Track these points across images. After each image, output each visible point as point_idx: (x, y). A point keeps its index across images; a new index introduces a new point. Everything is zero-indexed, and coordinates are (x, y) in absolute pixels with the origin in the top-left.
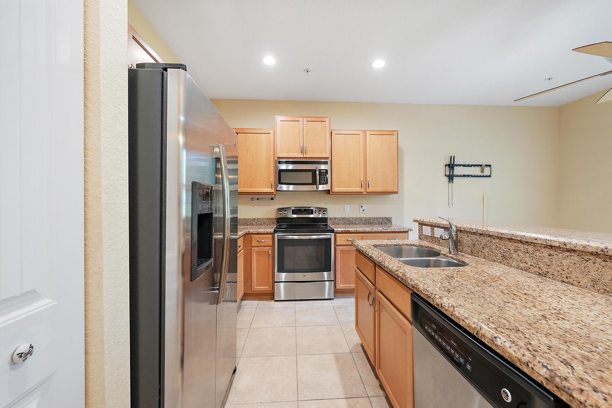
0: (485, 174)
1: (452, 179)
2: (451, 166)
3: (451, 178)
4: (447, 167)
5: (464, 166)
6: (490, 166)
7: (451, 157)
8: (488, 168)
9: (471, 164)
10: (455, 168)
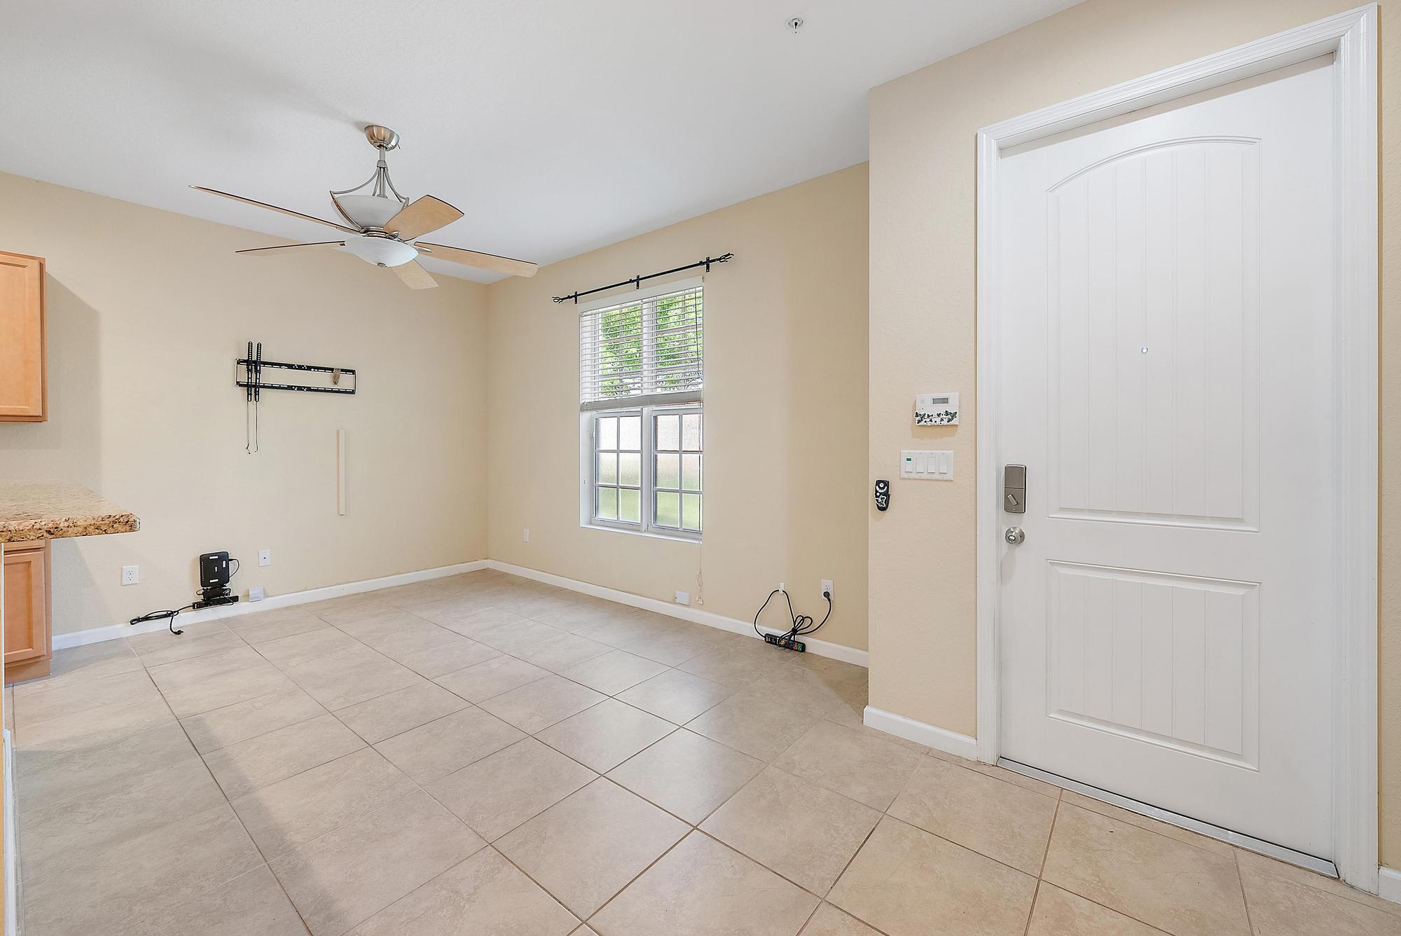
0: (340, 386)
1: (257, 393)
2: (253, 364)
3: (252, 389)
4: (244, 367)
5: (290, 366)
6: (353, 372)
7: (250, 345)
8: (350, 376)
9: (306, 364)
10: (263, 369)
